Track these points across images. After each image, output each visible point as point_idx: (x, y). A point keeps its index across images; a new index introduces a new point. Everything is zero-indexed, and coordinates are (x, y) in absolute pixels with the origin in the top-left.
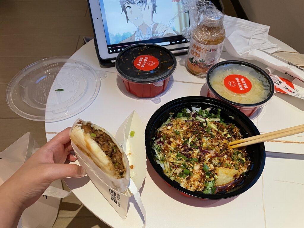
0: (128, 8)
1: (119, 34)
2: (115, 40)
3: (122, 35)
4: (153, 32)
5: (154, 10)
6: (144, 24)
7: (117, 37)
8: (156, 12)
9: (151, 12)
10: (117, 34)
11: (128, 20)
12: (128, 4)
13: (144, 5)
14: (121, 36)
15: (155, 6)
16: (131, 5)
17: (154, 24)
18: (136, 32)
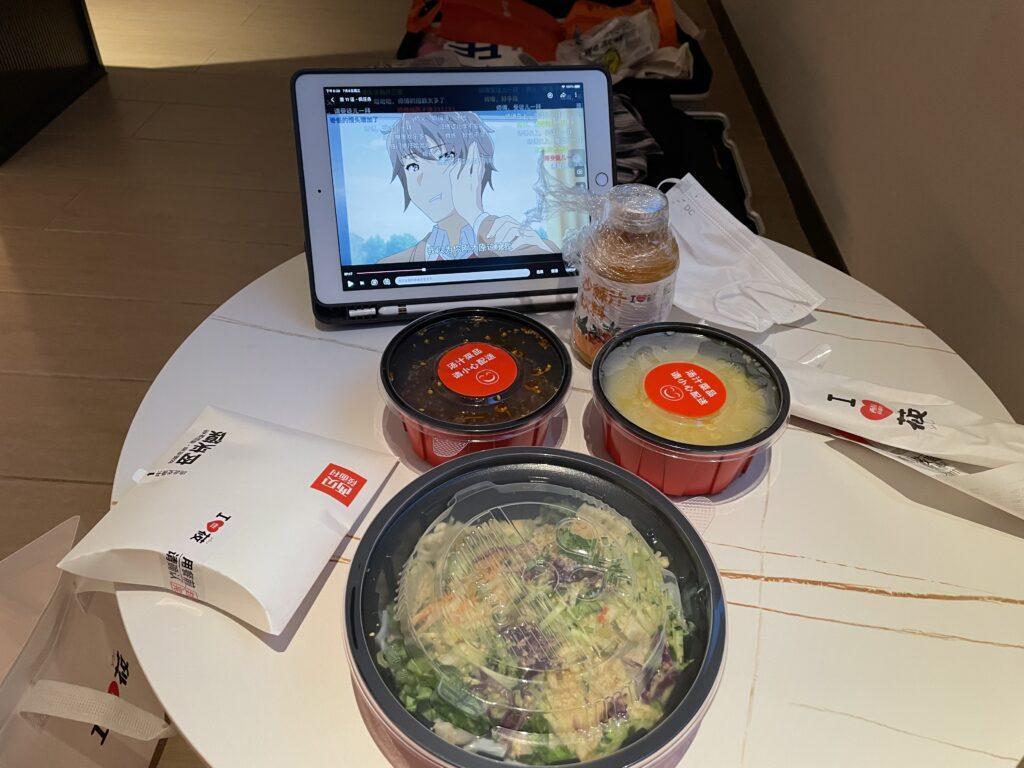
0: (411, 168)
1: (378, 237)
2: (365, 254)
3: (387, 239)
4: (481, 240)
5: (487, 179)
6: (455, 213)
7: (372, 245)
8: (491, 185)
9: (477, 184)
10: (374, 237)
11: (408, 200)
12: (413, 158)
13: (459, 164)
14: (385, 242)
15: (489, 168)
16: (420, 161)
17: (485, 216)
18: (430, 234)
